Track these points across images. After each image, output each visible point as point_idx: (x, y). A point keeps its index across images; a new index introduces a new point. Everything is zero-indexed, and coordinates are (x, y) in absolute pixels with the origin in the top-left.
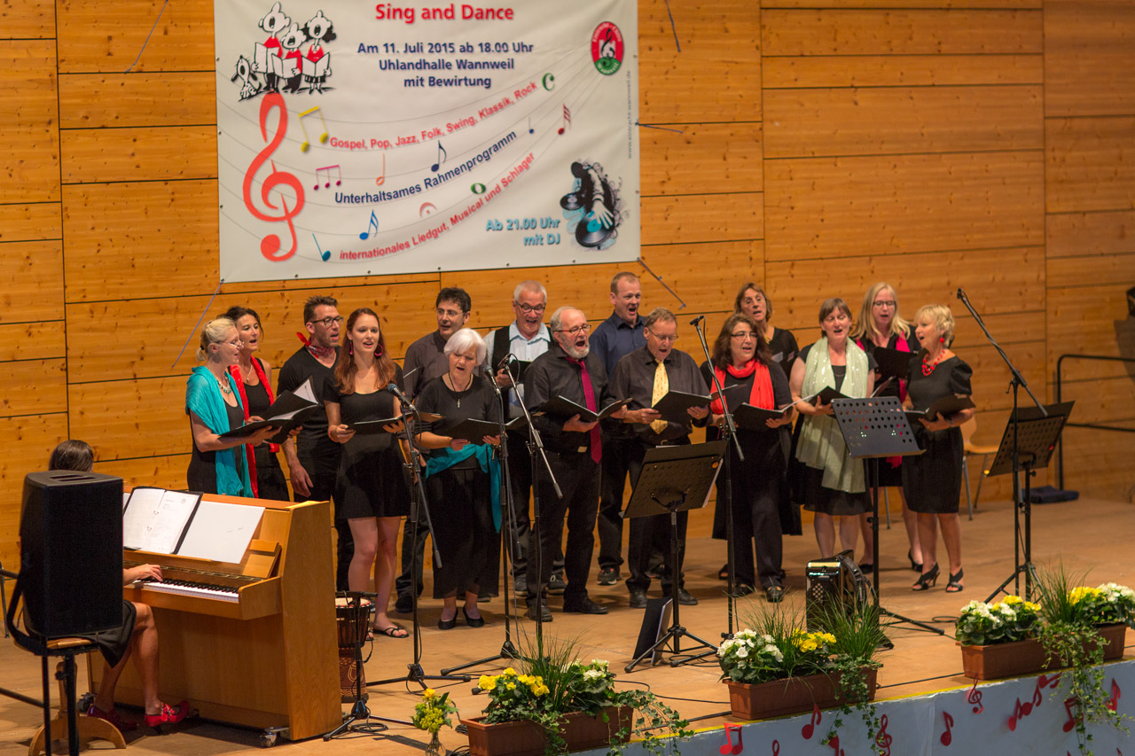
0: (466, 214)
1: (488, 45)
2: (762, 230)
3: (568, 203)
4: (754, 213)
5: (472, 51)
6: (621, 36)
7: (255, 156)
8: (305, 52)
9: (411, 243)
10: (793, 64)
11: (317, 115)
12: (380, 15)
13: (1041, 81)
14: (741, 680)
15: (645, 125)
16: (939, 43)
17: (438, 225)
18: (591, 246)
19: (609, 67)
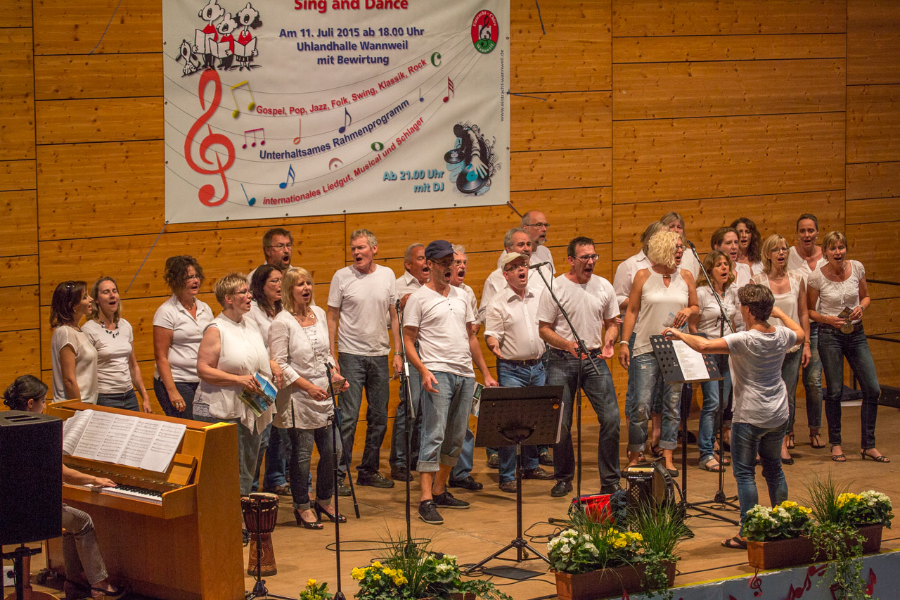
0: (367, 167)
1: (387, 30)
2: (610, 179)
3: (451, 158)
4: (604, 165)
5: (373, 35)
6: (496, 21)
7: (195, 121)
8: (236, 36)
9: (322, 191)
10: (638, 43)
11: (246, 87)
12: (298, 6)
13: (844, 55)
14: (565, 571)
15: (515, 94)
16: (760, 25)
17: (344, 177)
18: (469, 192)
19: (487, 47)
